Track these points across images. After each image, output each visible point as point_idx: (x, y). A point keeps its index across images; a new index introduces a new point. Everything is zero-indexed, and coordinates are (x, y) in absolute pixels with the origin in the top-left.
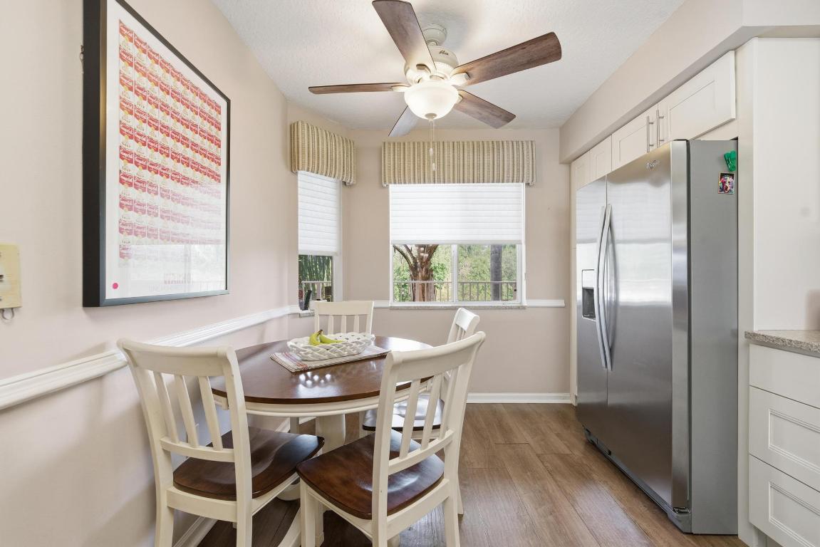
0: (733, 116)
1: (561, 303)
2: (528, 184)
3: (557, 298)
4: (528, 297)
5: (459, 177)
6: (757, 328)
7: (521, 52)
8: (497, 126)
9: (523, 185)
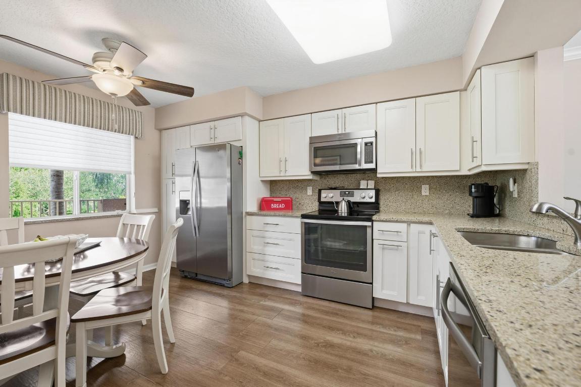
0: (241, 139)
1: (156, 210)
2: (136, 138)
3: (153, 207)
4: (137, 208)
5: (88, 123)
6: (248, 210)
7: (176, 87)
8: (137, 105)
9: (132, 138)
